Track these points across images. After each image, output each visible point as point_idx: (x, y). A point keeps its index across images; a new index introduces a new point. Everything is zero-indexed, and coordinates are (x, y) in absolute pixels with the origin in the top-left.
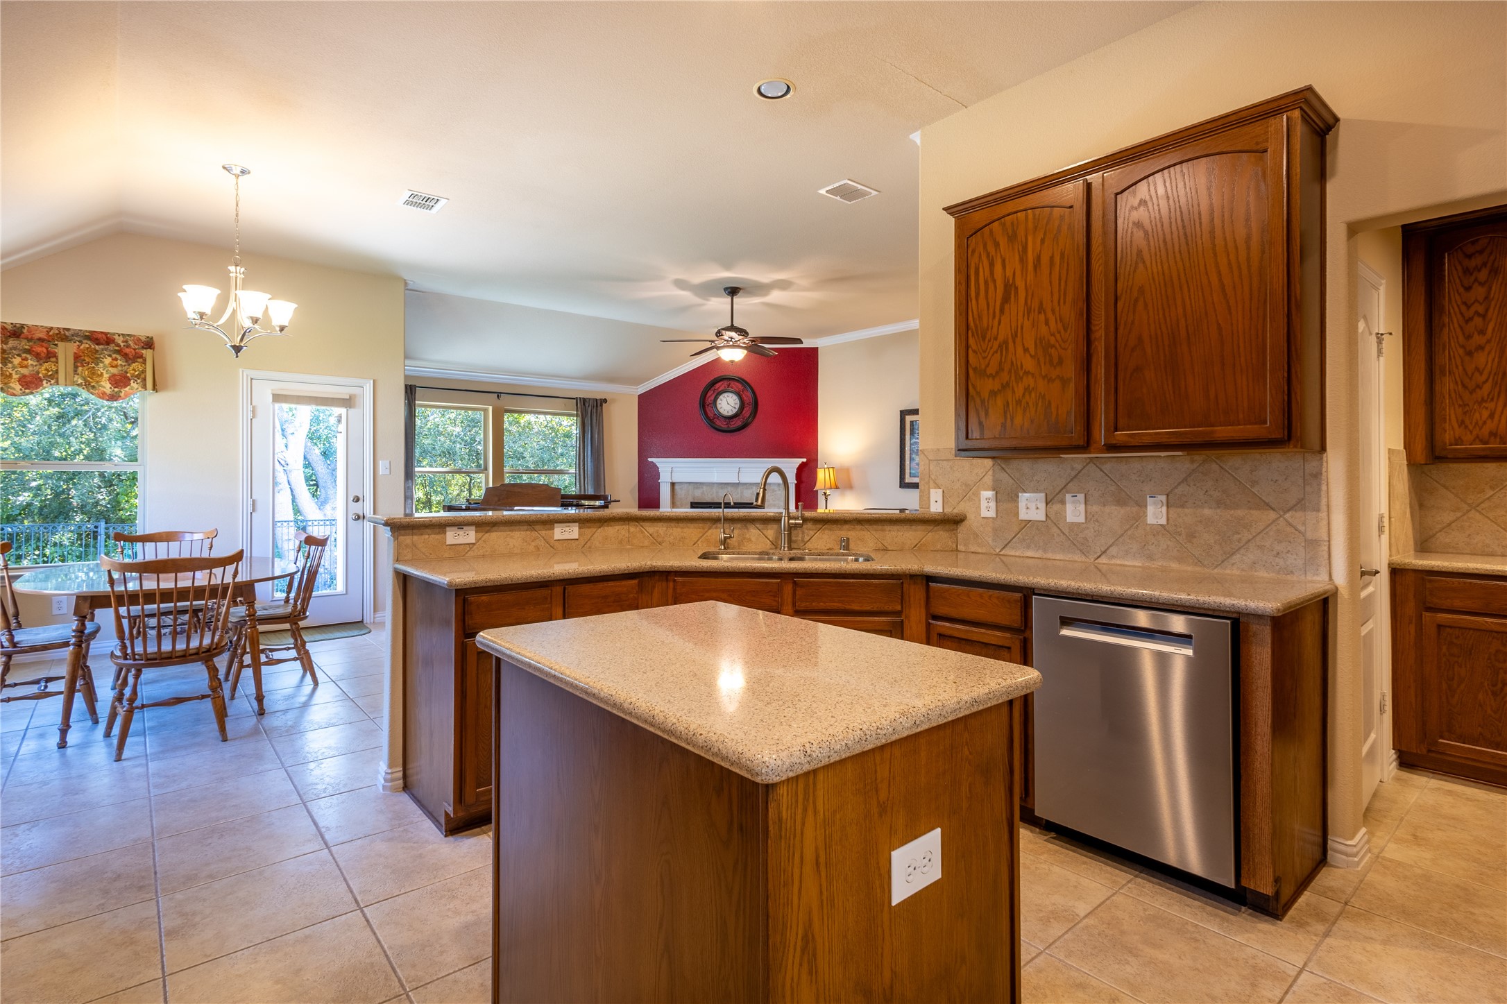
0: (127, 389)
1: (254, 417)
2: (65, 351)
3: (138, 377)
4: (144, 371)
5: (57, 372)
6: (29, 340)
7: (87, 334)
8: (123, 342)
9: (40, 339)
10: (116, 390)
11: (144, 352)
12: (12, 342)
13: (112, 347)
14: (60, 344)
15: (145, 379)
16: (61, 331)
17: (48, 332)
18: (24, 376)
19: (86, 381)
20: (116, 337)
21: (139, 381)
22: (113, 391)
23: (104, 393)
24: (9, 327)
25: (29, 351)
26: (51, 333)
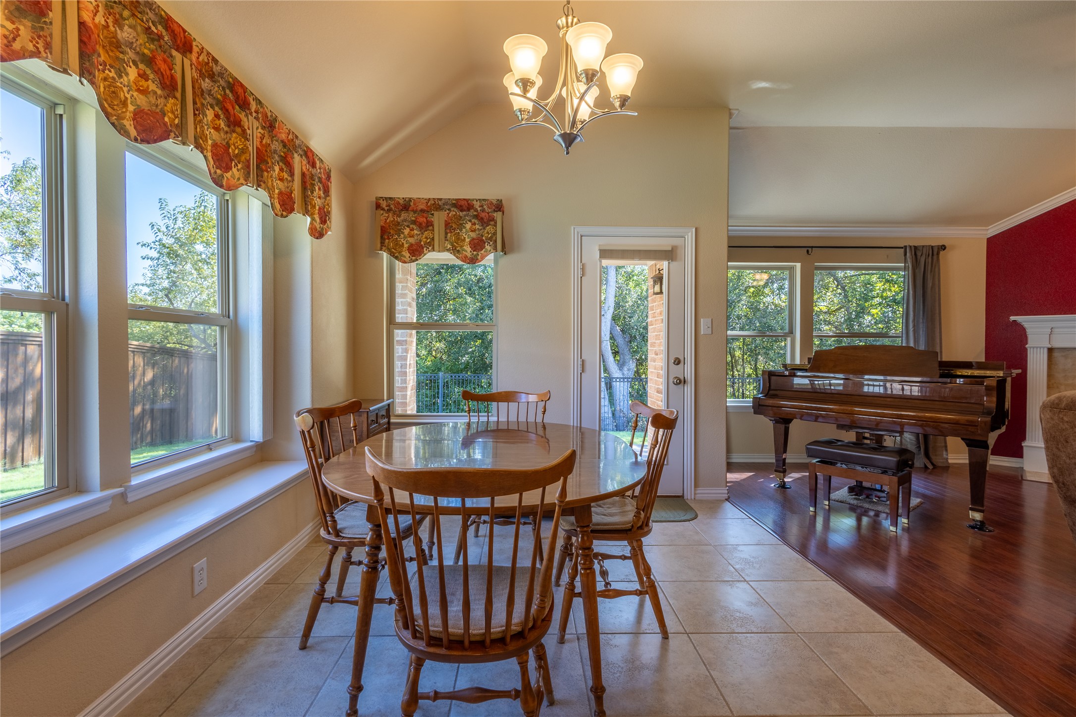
0: (482, 252)
1: (583, 275)
2: (439, 219)
3: (490, 239)
4: (495, 234)
5: (433, 239)
6: (415, 212)
7: (454, 202)
8: (480, 207)
9: (422, 211)
10: (475, 253)
11: (495, 214)
12: (404, 215)
13: (472, 213)
14: (436, 213)
15: (496, 241)
16: (436, 201)
17: (427, 203)
18: (411, 245)
19: (452, 245)
20: (475, 202)
21: (491, 243)
22: (473, 254)
23: (466, 257)
24: (401, 202)
25: (414, 222)
26: (429, 204)
